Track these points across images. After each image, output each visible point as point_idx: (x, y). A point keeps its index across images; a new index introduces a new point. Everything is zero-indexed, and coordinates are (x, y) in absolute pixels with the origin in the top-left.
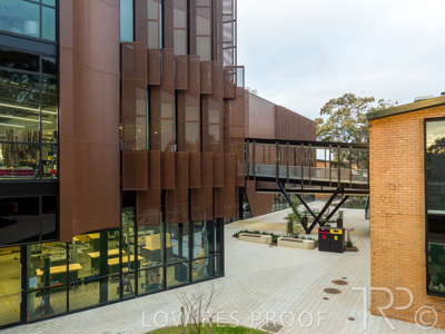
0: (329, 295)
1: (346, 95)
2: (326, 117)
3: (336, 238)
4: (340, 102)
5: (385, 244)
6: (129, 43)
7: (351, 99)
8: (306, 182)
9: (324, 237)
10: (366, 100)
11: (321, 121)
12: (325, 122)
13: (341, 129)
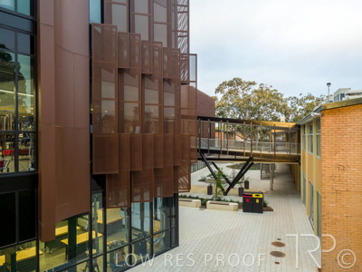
0: (278, 259)
1: (235, 79)
2: (220, 96)
3: (257, 201)
4: (231, 84)
5: (334, 216)
6: (97, 25)
7: (238, 82)
8: (225, 153)
9: (248, 200)
10: (251, 84)
11: (216, 99)
12: (219, 100)
13: (232, 106)
